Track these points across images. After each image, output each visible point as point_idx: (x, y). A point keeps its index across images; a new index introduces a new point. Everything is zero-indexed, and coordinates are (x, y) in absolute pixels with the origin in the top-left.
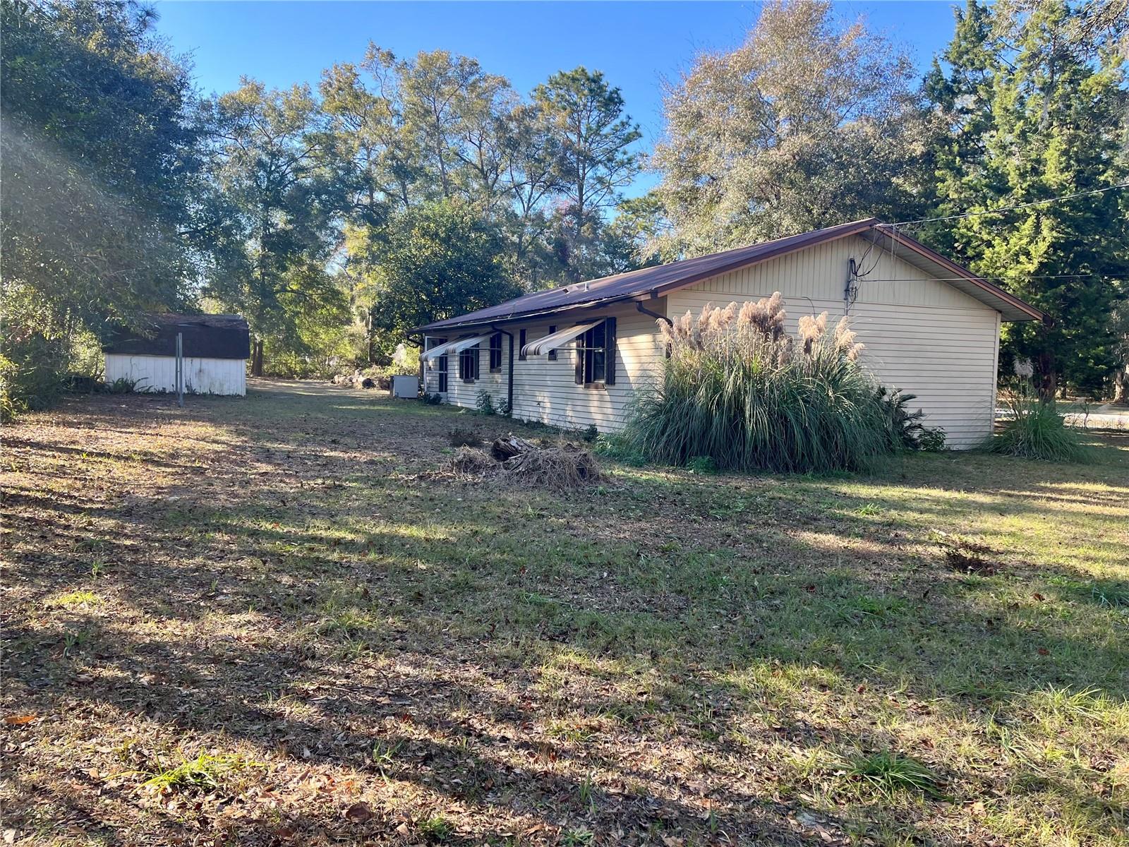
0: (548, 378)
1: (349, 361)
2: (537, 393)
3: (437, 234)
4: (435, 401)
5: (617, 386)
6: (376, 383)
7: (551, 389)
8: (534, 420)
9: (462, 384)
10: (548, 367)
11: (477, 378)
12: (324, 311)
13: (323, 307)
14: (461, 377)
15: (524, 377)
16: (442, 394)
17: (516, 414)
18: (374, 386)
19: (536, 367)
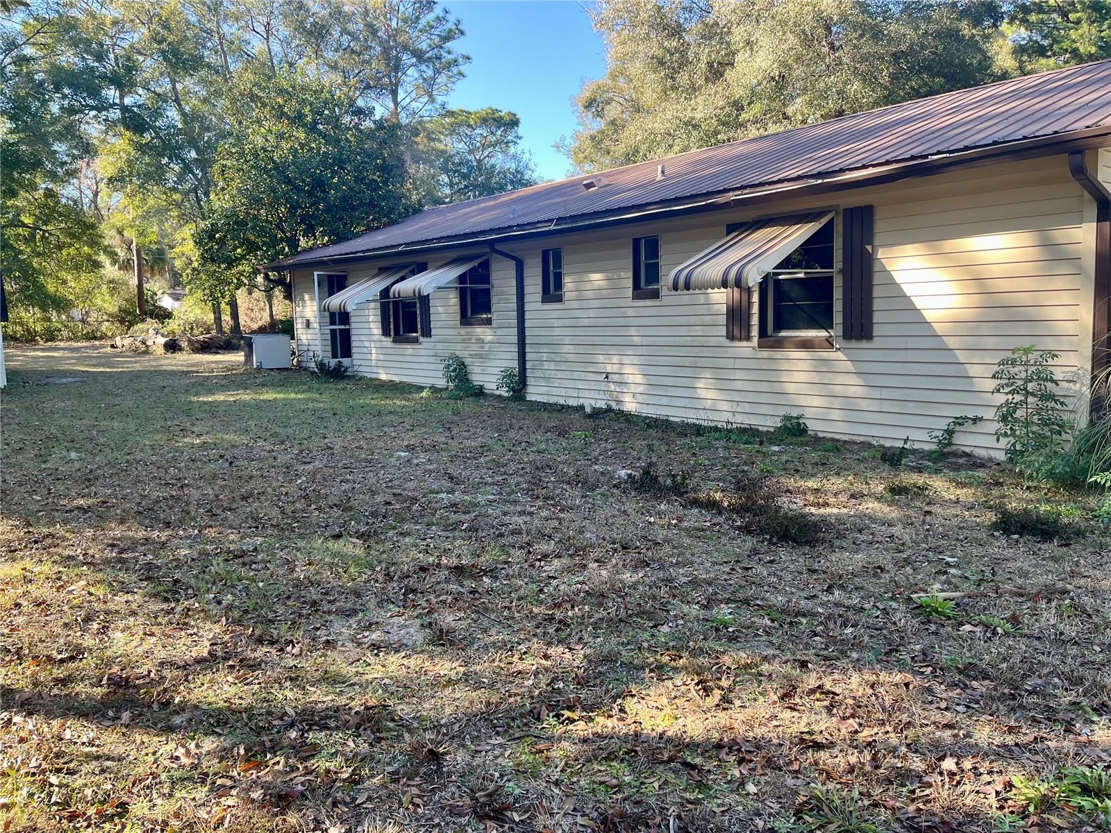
0: (633, 331)
1: (110, 315)
2: (601, 358)
3: (300, 116)
4: (337, 374)
5: (876, 343)
6: (184, 344)
7: (640, 351)
8: (601, 405)
9: (390, 345)
10: (630, 312)
11: (427, 333)
12: (72, 251)
13: (70, 245)
14: (386, 332)
15: (558, 332)
16: (346, 361)
17: (536, 392)
18: (181, 349)
19: (592, 313)
